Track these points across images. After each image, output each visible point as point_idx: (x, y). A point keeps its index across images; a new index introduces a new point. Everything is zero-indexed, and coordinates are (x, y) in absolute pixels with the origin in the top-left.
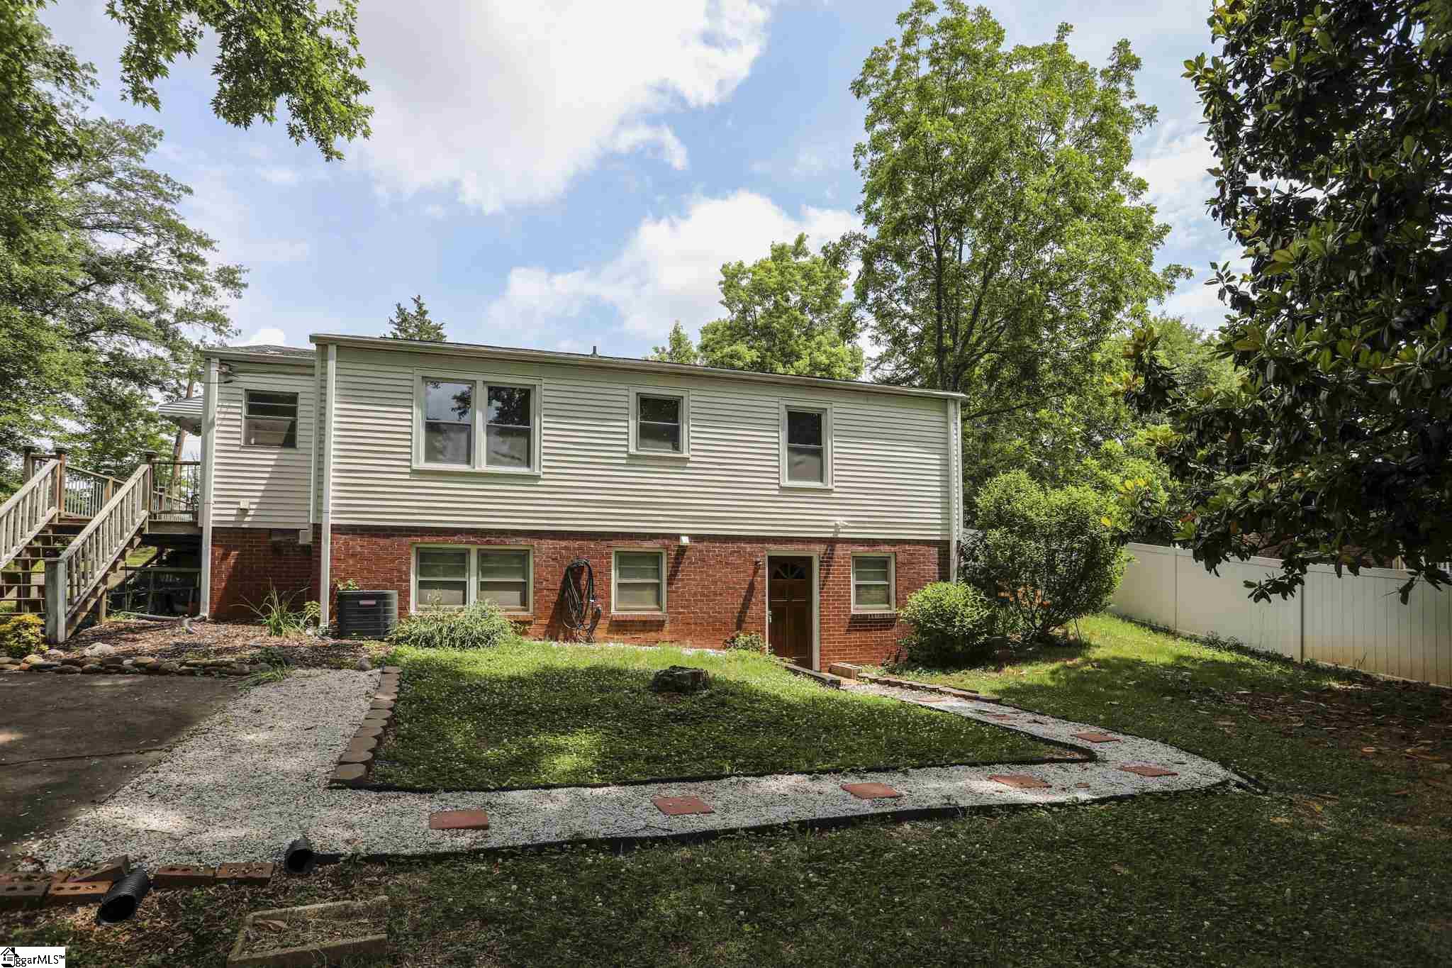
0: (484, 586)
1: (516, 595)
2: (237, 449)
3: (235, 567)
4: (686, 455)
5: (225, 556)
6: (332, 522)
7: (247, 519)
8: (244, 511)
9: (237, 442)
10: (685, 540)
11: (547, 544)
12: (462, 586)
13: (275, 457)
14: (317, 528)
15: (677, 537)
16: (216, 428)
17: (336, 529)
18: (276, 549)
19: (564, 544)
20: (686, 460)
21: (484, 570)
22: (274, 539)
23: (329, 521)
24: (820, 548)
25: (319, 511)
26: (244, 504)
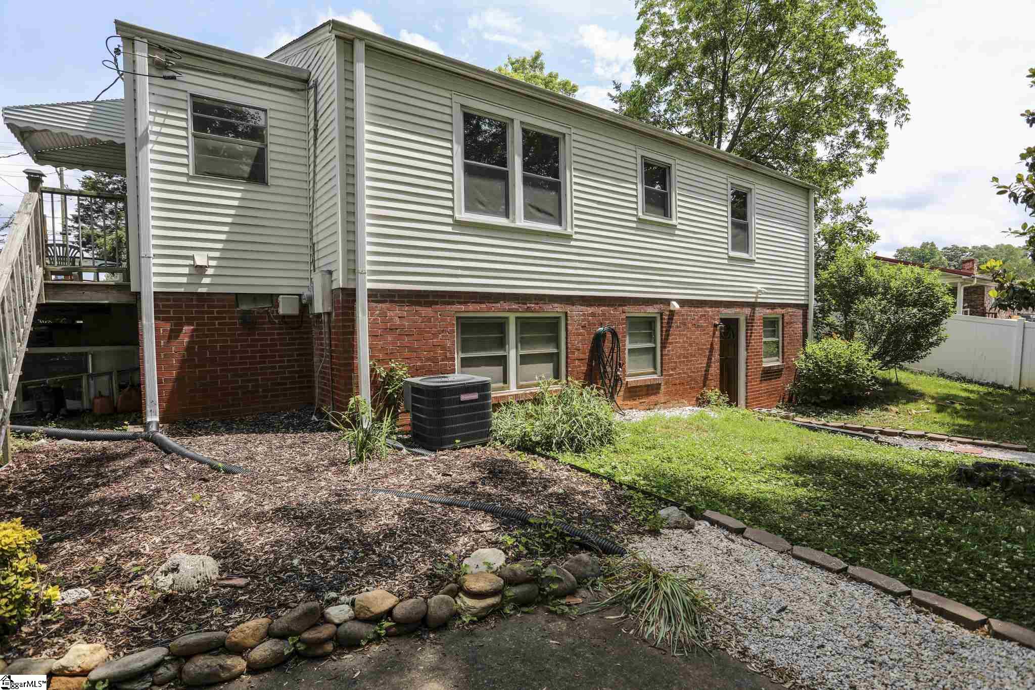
0: (524, 360)
1: (549, 367)
2: (184, 179)
3: (189, 348)
4: (674, 222)
5: (174, 334)
6: (369, 285)
7: (206, 280)
8: (200, 270)
9: (184, 170)
10: (675, 306)
11: (576, 312)
12: (502, 361)
13: (238, 195)
14: (350, 294)
15: (667, 302)
16: (150, 146)
17: (375, 296)
18: (249, 322)
19: (590, 310)
20: (674, 227)
21: (522, 341)
22: (244, 307)
23: (367, 283)
24: (747, 311)
25: (352, 270)
26: (201, 259)
